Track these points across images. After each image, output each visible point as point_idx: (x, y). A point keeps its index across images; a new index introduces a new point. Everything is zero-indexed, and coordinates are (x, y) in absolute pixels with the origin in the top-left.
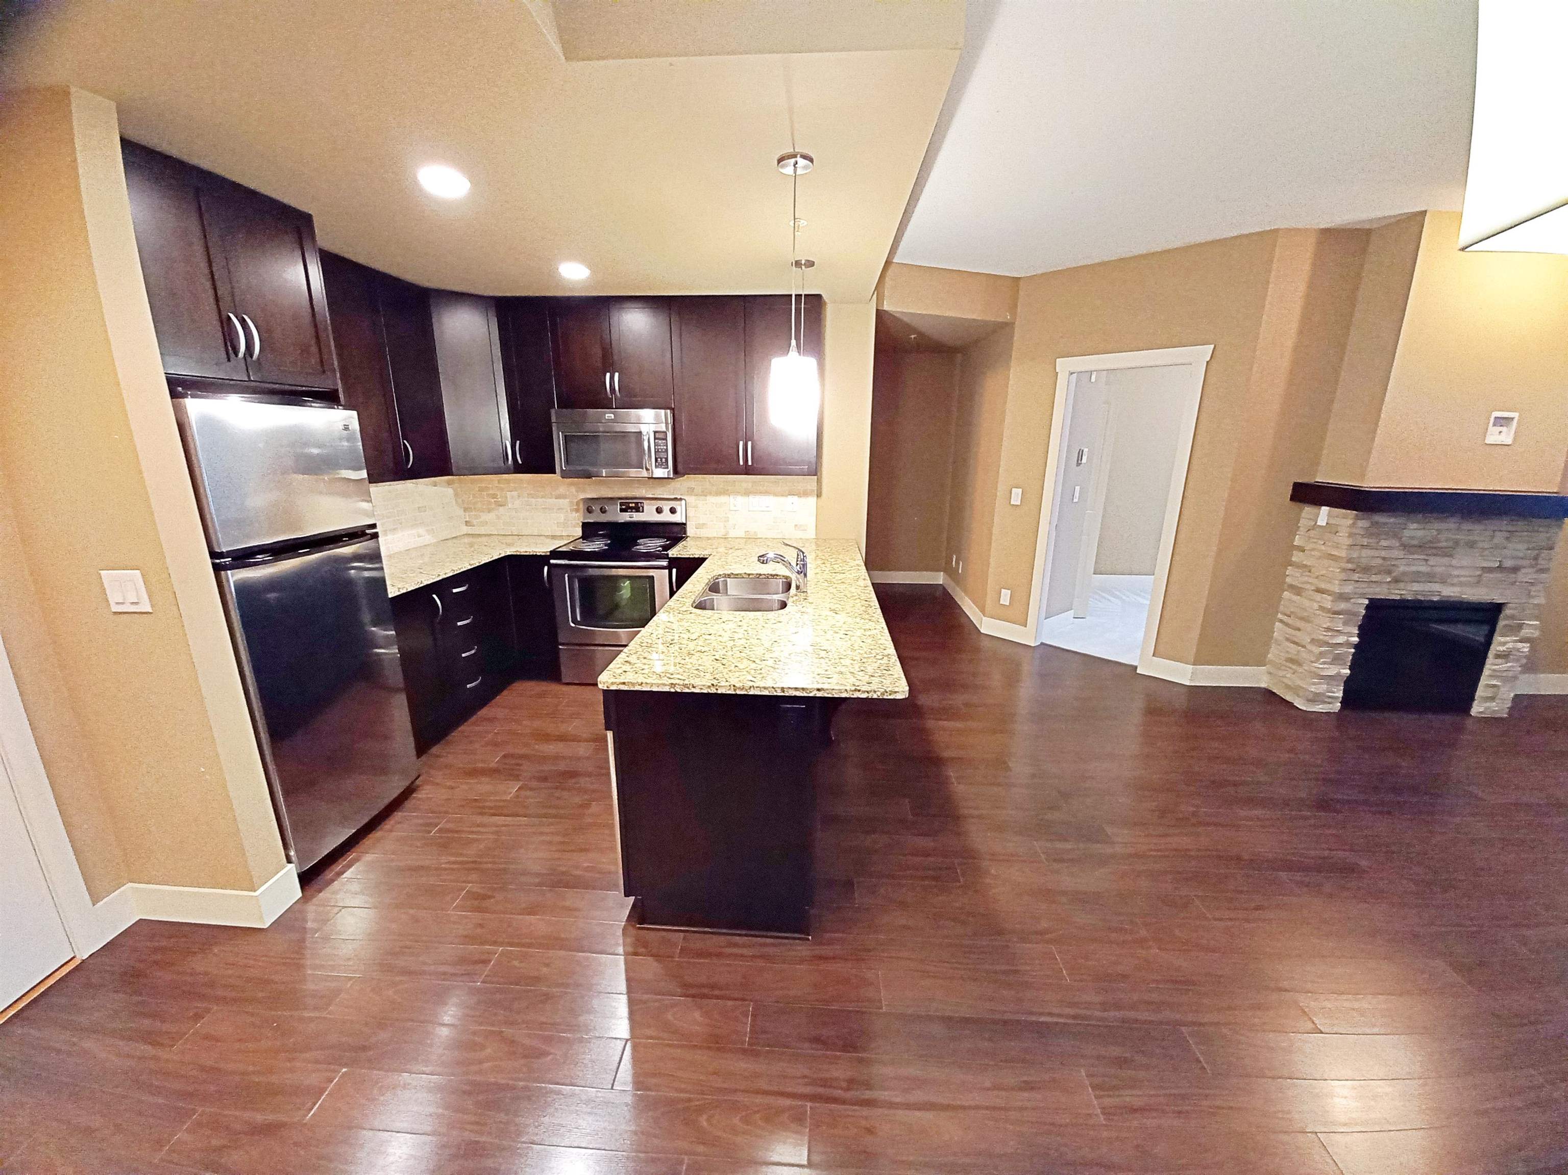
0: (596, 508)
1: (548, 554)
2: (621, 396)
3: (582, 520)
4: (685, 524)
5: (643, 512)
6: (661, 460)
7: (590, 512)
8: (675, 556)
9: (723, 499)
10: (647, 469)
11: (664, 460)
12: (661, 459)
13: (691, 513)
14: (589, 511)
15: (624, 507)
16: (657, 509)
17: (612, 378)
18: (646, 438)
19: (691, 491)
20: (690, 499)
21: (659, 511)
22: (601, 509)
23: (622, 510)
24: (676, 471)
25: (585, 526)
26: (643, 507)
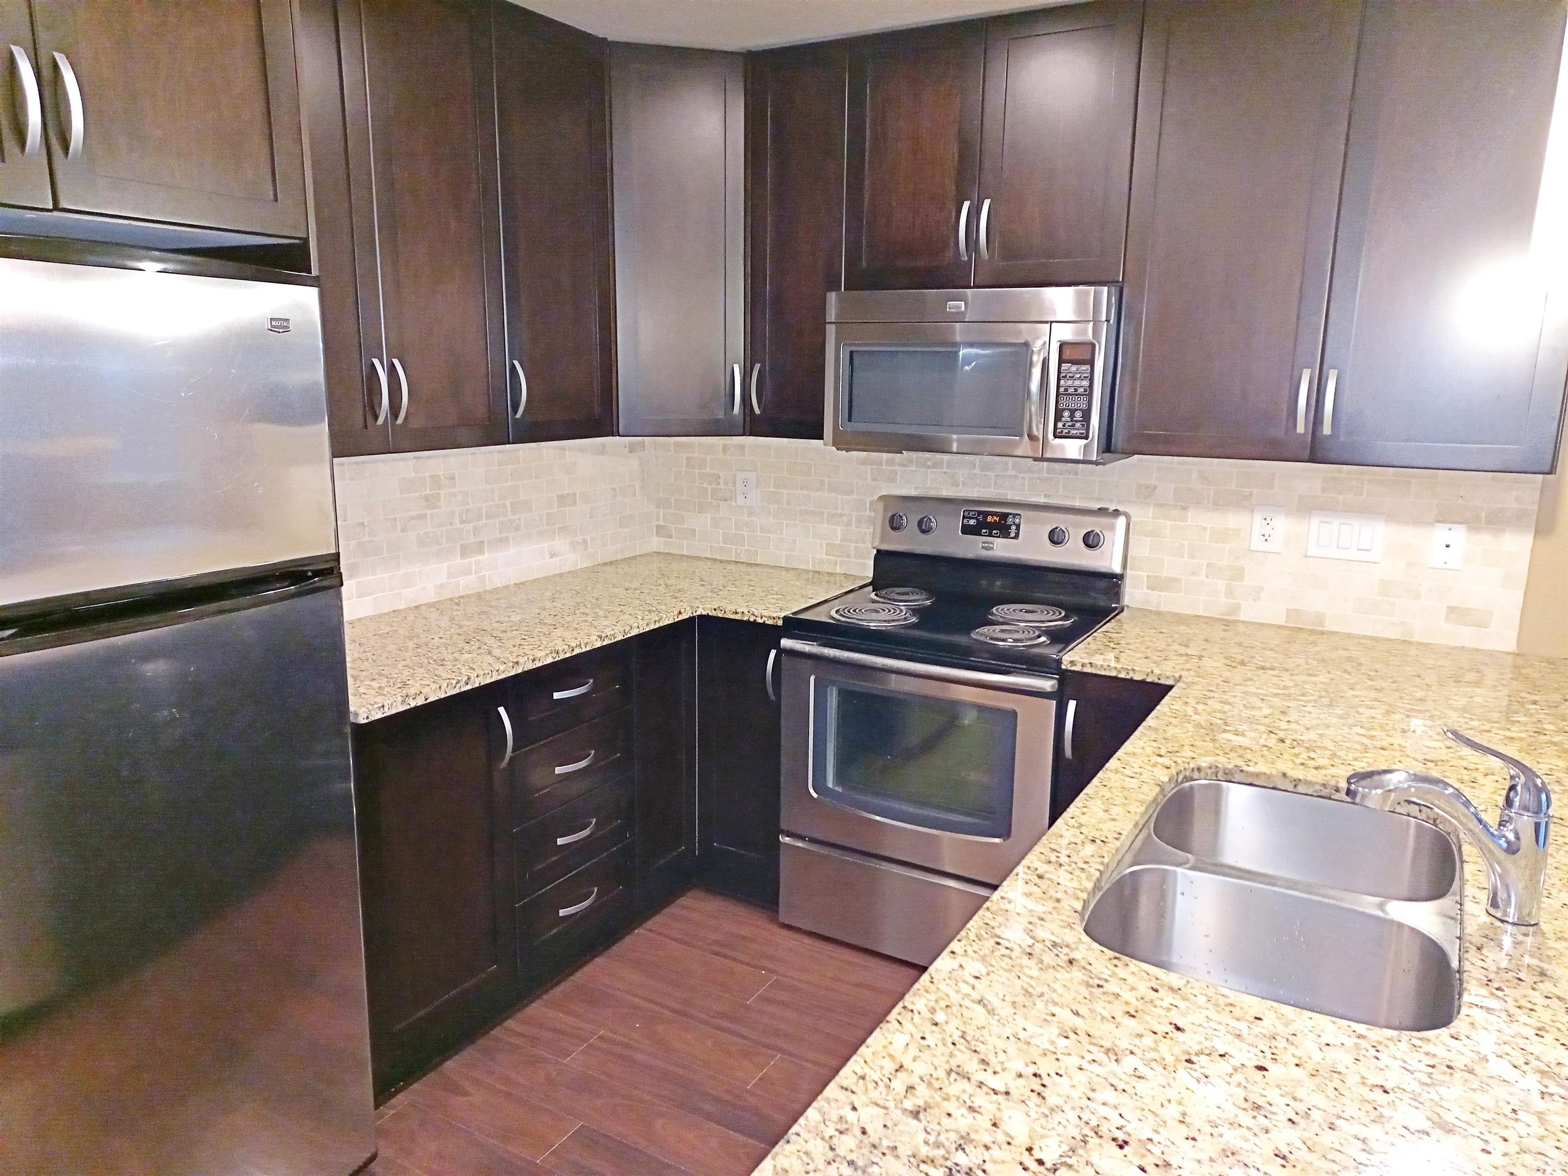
0: (911, 522)
1: (780, 623)
2: (991, 257)
3: (876, 544)
4: (1121, 577)
5: (1017, 536)
6: (1072, 416)
7: (894, 528)
8: (1077, 668)
9: (1233, 520)
10: (1032, 437)
11: (1078, 415)
12: (1072, 412)
13: (1140, 549)
14: (895, 524)
15: (972, 522)
16: (1052, 533)
17: (975, 213)
18: (1037, 359)
19: (1146, 494)
20: (1141, 514)
21: (1056, 538)
22: (920, 523)
23: (966, 530)
24: (1107, 447)
25: (881, 556)
26: (1018, 527)
